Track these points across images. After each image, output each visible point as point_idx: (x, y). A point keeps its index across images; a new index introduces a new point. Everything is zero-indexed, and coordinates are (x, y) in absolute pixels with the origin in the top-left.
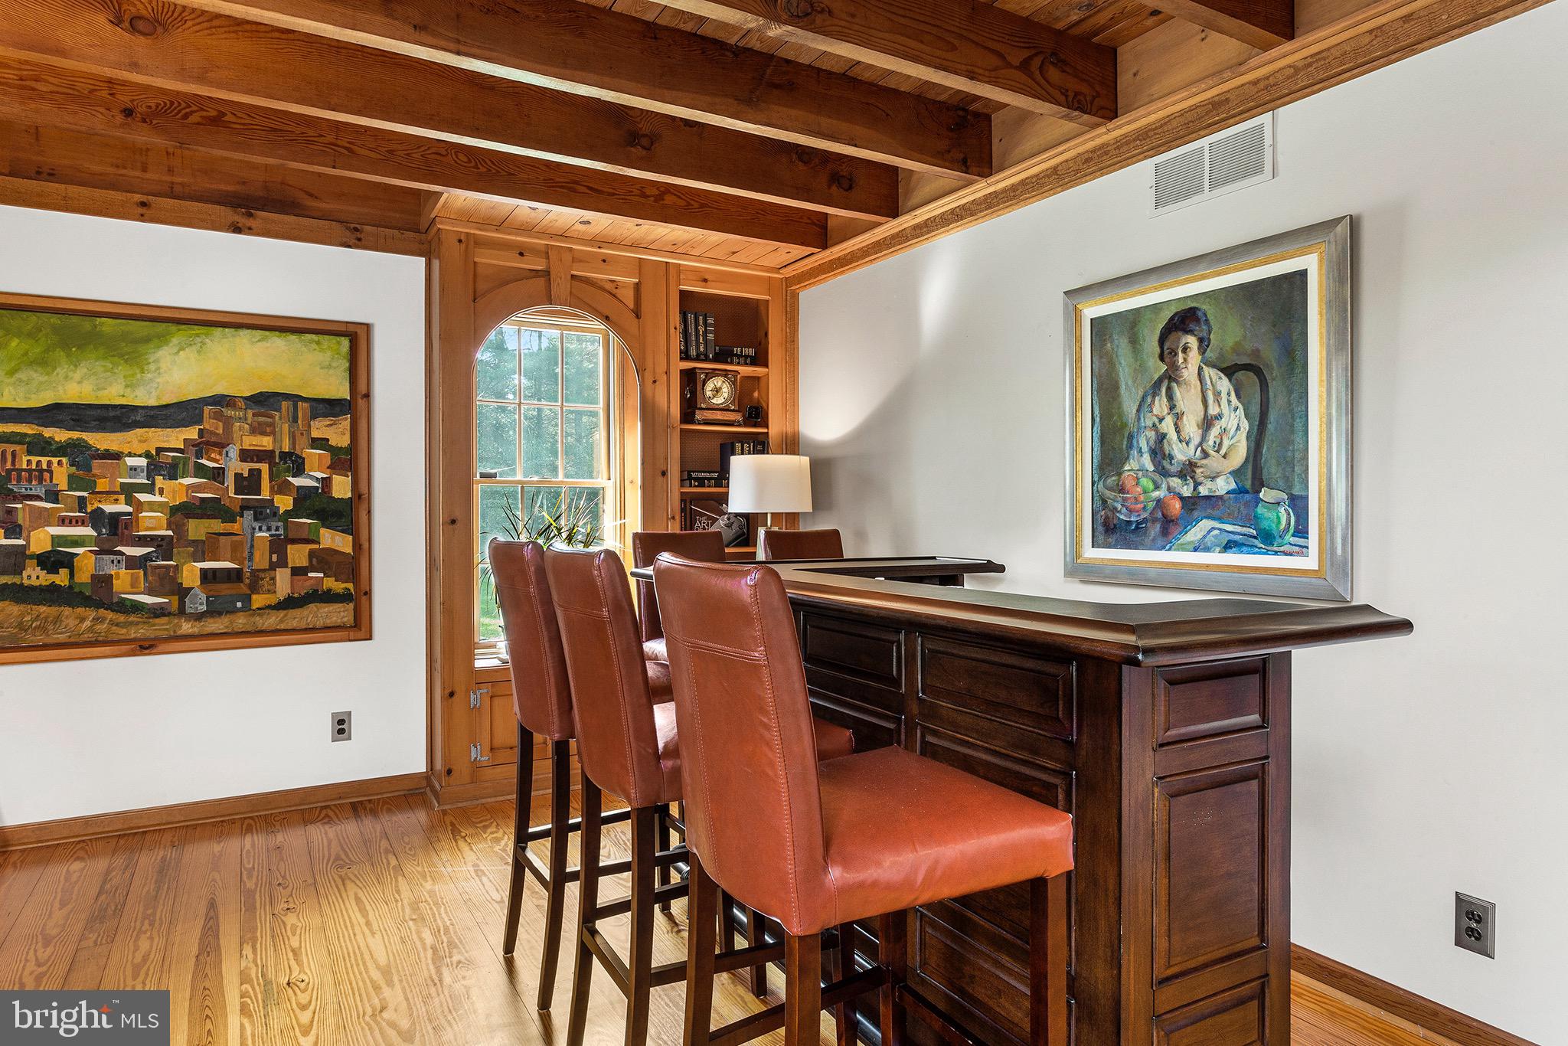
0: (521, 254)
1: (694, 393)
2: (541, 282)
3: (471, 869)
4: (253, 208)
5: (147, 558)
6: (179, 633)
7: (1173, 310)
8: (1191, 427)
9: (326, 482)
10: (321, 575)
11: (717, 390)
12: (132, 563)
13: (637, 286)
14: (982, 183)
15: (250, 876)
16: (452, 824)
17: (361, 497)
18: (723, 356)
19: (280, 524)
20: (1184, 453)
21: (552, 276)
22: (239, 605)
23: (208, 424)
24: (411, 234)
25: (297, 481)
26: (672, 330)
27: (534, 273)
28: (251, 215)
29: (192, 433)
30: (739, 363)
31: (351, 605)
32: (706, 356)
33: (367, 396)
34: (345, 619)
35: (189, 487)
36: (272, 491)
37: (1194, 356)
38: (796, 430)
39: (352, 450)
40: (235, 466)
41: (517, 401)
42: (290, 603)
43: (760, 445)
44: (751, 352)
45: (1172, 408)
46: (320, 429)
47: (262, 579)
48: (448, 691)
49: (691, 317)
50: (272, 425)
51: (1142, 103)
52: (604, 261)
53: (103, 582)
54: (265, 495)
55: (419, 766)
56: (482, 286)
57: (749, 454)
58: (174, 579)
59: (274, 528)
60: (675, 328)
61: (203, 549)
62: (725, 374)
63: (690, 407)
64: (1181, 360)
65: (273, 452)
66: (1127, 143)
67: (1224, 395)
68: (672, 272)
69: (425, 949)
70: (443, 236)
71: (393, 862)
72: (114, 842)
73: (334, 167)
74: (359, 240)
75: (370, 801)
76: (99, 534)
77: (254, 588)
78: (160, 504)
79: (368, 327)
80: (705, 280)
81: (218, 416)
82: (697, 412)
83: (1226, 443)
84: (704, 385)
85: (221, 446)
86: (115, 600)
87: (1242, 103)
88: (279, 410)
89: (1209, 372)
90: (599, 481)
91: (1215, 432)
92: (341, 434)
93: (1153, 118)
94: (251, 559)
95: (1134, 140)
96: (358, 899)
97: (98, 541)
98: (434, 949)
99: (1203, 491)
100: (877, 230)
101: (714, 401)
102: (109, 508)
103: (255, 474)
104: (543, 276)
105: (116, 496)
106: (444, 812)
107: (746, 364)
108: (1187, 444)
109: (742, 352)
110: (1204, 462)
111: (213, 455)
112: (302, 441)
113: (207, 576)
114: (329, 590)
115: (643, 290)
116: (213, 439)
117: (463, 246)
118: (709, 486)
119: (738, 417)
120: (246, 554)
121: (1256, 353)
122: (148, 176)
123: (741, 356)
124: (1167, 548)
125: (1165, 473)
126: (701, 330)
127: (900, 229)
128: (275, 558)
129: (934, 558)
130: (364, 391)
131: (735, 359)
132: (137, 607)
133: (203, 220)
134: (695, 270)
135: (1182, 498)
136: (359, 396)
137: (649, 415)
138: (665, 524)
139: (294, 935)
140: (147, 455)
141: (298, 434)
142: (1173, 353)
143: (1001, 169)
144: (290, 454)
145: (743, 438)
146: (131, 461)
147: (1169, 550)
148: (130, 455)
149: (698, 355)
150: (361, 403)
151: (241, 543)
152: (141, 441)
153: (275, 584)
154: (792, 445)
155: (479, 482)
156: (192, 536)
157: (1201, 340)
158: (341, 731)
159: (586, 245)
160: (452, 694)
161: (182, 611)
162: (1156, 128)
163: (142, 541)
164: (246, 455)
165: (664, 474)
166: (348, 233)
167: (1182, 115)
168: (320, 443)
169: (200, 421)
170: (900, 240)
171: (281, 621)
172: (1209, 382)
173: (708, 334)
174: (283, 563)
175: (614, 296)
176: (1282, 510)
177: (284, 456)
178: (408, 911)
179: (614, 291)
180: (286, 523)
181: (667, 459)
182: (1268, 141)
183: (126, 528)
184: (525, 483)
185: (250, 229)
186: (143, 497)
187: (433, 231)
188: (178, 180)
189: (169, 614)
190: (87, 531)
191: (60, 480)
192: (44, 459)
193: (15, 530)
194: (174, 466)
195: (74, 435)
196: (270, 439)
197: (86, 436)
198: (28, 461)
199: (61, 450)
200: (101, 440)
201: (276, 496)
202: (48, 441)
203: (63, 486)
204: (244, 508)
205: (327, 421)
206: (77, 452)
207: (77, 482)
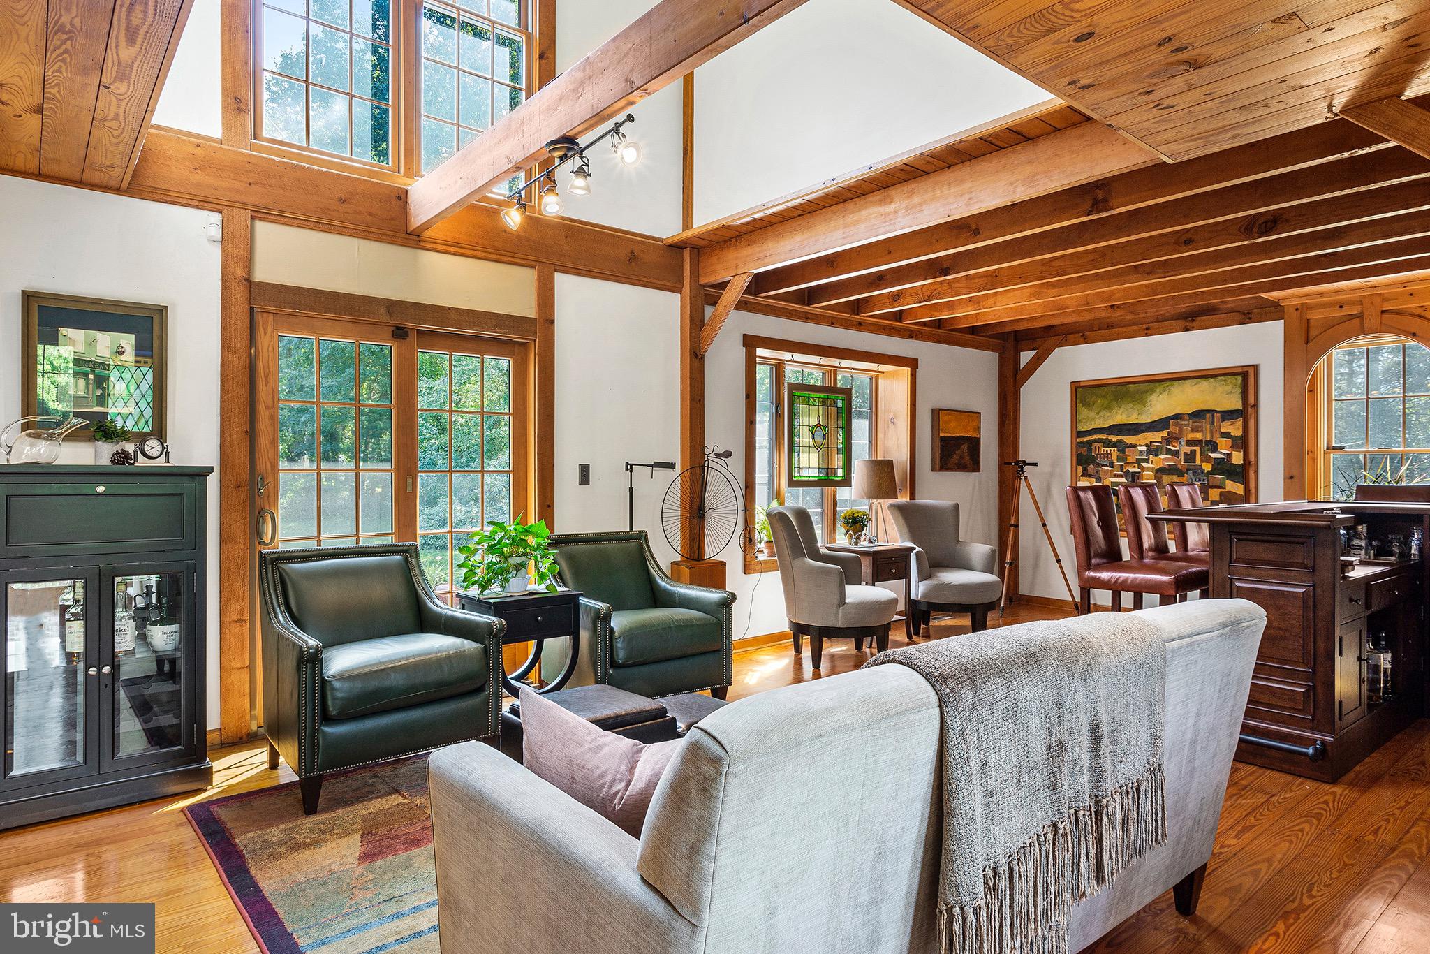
0: (1341, 307)
2: (1357, 321)
4: (1195, 317)
9: (1229, 456)
17: (1251, 463)
19: (1205, 478)
21: (1366, 315)
23: (1172, 428)
25: (1214, 456)
27: (1351, 317)
28: (1193, 321)
29: (1165, 434)
33: (1256, 406)
35: (1165, 459)
36: (1201, 461)
39: (1246, 437)
40: (1185, 449)
41: (1364, 397)
46: (1226, 426)
50: (1201, 427)
52: (1411, 295)
54: (1198, 463)
56: (1313, 333)
59: (1202, 480)
65: (1202, 441)
70: (1287, 309)
74: (1250, 319)
76: (1128, 482)
78: (1152, 468)
79: (1255, 366)
81: (1176, 424)
85: (1178, 439)
88: (1205, 419)
92: (1238, 429)
97: (1127, 485)
102: (1132, 470)
103: (1193, 452)
104: (1357, 317)
105: (1134, 465)
111: (1174, 444)
112: (1217, 434)
116: (1175, 436)
117: (1297, 312)
130: (1253, 404)
133: (1172, 329)
136: (1250, 406)
140: (1147, 445)
141: (1214, 430)
144: (1210, 441)
146: (1140, 448)
148: (1140, 445)
150: (1251, 410)
152: (1144, 439)
156: (1165, 483)
159: (1391, 290)
164: (1189, 443)
166: (1242, 318)
168: (1226, 435)
169: (1169, 428)
177: (1208, 442)
180: (1208, 477)
183: (1138, 479)
184: (1367, 452)
185: (1194, 328)
186: (1144, 465)
187: (1282, 308)
190: (1124, 480)
191: (1114, 458)
192: (1109, 449)
193: (1099, 480)
194: (1157, 450)
195: (1119, 438)
196: (1200, 434)
197: (1123, 438)
198: (1104, 450)
199: (1115, 445)
200: (1129, 440)
201: (1204, 464)
202: (1110, 441)
203: (1115, 461)
204: (1188, 470)
205: (1230, 423)
206: (1119, 445)
207: (1119, 459)
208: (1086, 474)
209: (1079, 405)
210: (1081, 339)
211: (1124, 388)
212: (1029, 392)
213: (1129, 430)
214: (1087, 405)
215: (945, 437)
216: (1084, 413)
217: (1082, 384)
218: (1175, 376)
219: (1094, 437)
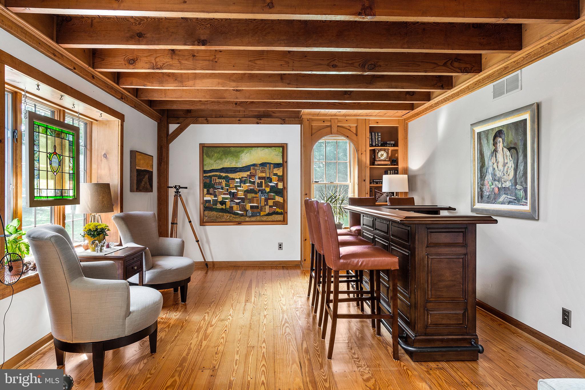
0: (324, 122)
1: (375, 156)
2: (329, 128)
3: (306, 282)
4: (261, 118)
5: (239, 202)
6: (246, 220)
7: (497, 130)
8: (501, 167)
9: (277, 184)
10: (276, 208)
11: (382, 155)
12: (237, 204)
13: (357, 126)
14: (449, 91)
15: (259, 277)
16: (304, 273)
17: (285, 188)
18: (384, 144)
19: (267, 195)
20: (499, 174)
21: (332, 126)
22: (258, 214)
23: (252, 171)
24: (297, 119)
25: (271, 184)
26: (367, 138)
27: (327, 126)
28: (261, 119)
29: (248, 173)
30: (389, 146)
31: (283, 216)
32: (378, 145)
33: (286, 162)
34: (281, 219)
35: (248, 186)
36: (265, 187)
37: (501, 144)
38: (407, 166)
39: (283, 176)
40: (258, 181)
41: (325, 161)
42: (269, 214)
43: (396, 171)
44: (393, 142)
45: (496, 160)
46: (276, 171)
47: (263, 208)
48: (305, 239)
49: (373, 134)
50: (265, 170)
51: (487, 68)
52: (347, 121)
53: (231, 208)
54: (264, 188)
55: (299, 259)
56: (314, 131)
57: (393, 174)
58: (245, 208)
59: (265, 196)
60: (368, 138)
61: (251, 201)
62: (385, 150)
63: (373, 161)
64: (498, 146)
65: (265, 177)
66: (485, 79)
67: (508, 156)
68: (367, 121)
69: (291, 293)
70: (304, 120)
71: (289, 278)
72: (233, 268)
73: (277, 109)
74: (285, 122)
75: (287, 266)
76: (231, 197)
77: (261, 210)
78: (242, 190)
79: (287, 144)
80: (378, 123)
81: (254, 169)
82: (376, 162)
83: (509, 171)
84: (378, 154)
85: (254, 176)
86: (234, 212)
87: (512, 67)
88: (266, 167)
89: (505, 149)
90: (348, 183)
91: (506, 167)
92: (280, 173)
93: (490, 72)
94: (260, 204)
95: (487, 78)
96: (280, 283)
97: (230, 198)
98: (293, 293)
99: (504, 186)
100: (425, 105)
101: (381, 158)
102: (233, 191)
103: (261, 182)
104: (329, 127)
105: (234, 188)
106: (303, 270)
107: (391, 146)
108: (500, 171)
109: (390, 143)
110: (504, 177)
111: (253, 178)
112: (272, 174)
113: (252, 207)
114: (278, 212)
115: (358, 127)
116: (253, 174)
117: (309, 121)
118: (379, 184)
119: (389, 163)
120: (259, 202)
121: (515, 144)
122: (240, 113)
123: (390, 144)
124: (495, 203)
125: (495, 180)
126: (377, 137)
127: (431, 104)
128: (266, 203)
129: (437, 206)
130: (286, 161)
131: (388, 145)
132: (238, 214)
133: (251, 122)
134: (375, 120)
135: (498, 188)
136: (285, 162)
137: (360, 164)
138: (365, 195)
139: (266, 287)
140: (240, 179)
141: (271, 172)
142: (497, 143)
143: (455, 87)
144: (269, 177)
145: (390, 169)
146: (237, 180)
147: (496, 204)
148: (236, 179)
149: (376, 145)
150: (285, 164)
151: (258, 199)
152: (238, 175)
153: (265, 209)
154: (406, 171)
155: (314, 184)
156: (248, 198)
157: (503, 140)
158: (280, 248)
159: (341, 117)
160: (306, 240)
161: (246, 215)
162: (492, 75)
163: (239, 199)
164: (260, 178)
165: (364, 181)
166: (282, 121)
167: (498, 71)
168: (275, 175)
169: (250, 170)
170: (431, 107)
171: (267, 219)
172: (505, 153)
173: (378, 138)
174: (267, 204)
175: (350, 130)
176: (521, 192)
177: (268, 178)
178: (290, 286)
179: (350, 129)
180: (268, 195)
181: (365, 176)
182: (520, 79)
183: (236, 195)
184: (326, 184)
185: (261, 123)
186: (239, 188)
187: (302, 118)
188: (246, 113)
189: (244, 216)
190: (228, 196)
191: (224, 185)
192: (221, 180)
193: (215, 196)
194: (245, 181)
195: (226, 174)
196: (265, 174)
197: (228, 175)
198: (218, 181)
199: (224, 178)
200: (231, 176)
201: (266, 188)
202: (222, 176)
203: (224, 186)
204: (259, 191)
205: (277, 169)
206: (227, 178)
207: (227, 185)
208: (208, 193)
209: (205, 156)
210: (205, 121)
211: (228, 149)
212: (174, 147)
213: (231, 171)
214: (208, 156)
215: (139, 169)
216: (207, 161)
217: (206, 145)
218: (253, 145)
219: (213, 174)
